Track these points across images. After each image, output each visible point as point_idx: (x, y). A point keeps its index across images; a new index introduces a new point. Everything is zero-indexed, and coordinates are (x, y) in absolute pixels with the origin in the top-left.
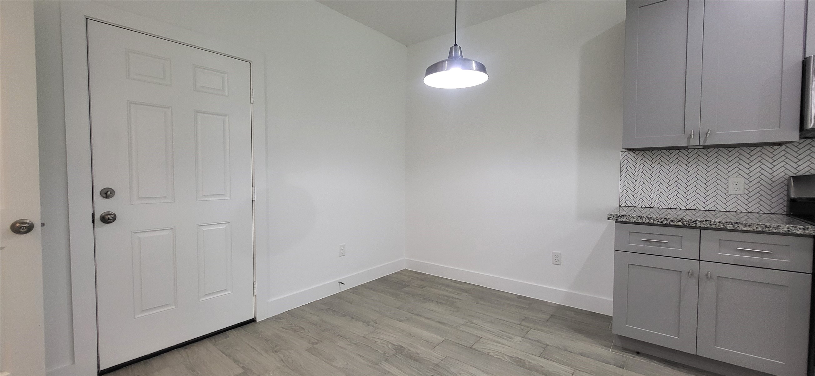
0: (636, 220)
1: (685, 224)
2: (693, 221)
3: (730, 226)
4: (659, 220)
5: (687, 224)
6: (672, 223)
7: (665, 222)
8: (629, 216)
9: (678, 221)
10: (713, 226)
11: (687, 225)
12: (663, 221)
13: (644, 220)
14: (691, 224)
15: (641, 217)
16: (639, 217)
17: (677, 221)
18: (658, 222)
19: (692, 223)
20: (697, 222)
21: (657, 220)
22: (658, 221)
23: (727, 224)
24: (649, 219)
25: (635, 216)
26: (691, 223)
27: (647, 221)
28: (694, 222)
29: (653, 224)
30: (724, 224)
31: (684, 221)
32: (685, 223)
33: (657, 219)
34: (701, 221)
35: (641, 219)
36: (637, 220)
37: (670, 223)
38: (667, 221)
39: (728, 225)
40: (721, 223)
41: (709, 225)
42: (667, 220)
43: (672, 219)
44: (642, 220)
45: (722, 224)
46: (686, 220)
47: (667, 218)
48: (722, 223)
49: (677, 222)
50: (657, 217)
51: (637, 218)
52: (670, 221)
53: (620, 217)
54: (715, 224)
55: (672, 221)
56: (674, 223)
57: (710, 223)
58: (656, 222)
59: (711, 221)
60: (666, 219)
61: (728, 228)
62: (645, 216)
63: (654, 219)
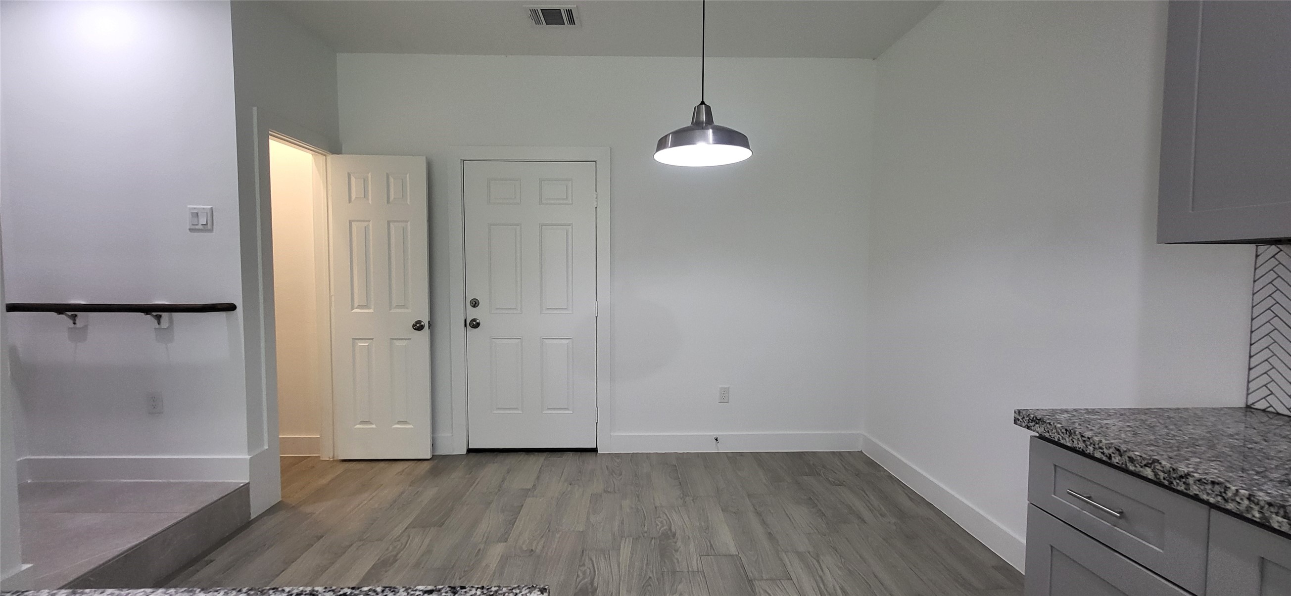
0: (1061, 437)
1: (1162, 478)
2: (1180, 474)
3: (1280, 519)
4: (1105, 451)
5: (1164, 479)
6: (1132, 468)
7: (1116, 460)
8: (1050, 423)
9: (1145, 465)
10: (1231, 506)
11: (1166, 483)
12: (1113, 455)
13: (1076, 442)
14: (1175, 483)
15: (1070, 433)
16: (1066, 430)
17: (1144, 462)
18: (1103, 456)
19: (1178, 481)
20: (1191, 481)
21: (1101, 448)
22: (1102, 453)
23: (1272, 509)
24: (1084, 441)
25: (1059, 428)
26: (1175, 479)
27: (1081, 445)
28: (1181, 477)
29: (1091, 457)
30: (1262, 508)
31: (1158, 467)
32: (1162, 475)
33: (1101, 445)
34: (1200, 480)
35: (1071, 438)
36: (1063, 438)
37: (1128, 465)
38: (1120, 458)
39: (1274, 516)
40: (1253, 502)
41: (1219, 499)
42: (1121, 456)
43: (1131, 454)
44: (1071, 442)
45: (1256, 508)
46: (1163, 467)
47: (1123, 447)
48: (1257, 504)
49: (1142, 467)
50: (1100, 441)
51: (1063, 433)
52: (1127, 459)
53: (1033, 423)
54: (1238, 499)
55: (1131, 460)
56: (1136, 467)
57: (1224, 495)
58: (1098, 455)
59: (1226, 488)
60: (1118, 450)
61: (1276, 526)
62: (1077, 432)
63: (1094, 445)
